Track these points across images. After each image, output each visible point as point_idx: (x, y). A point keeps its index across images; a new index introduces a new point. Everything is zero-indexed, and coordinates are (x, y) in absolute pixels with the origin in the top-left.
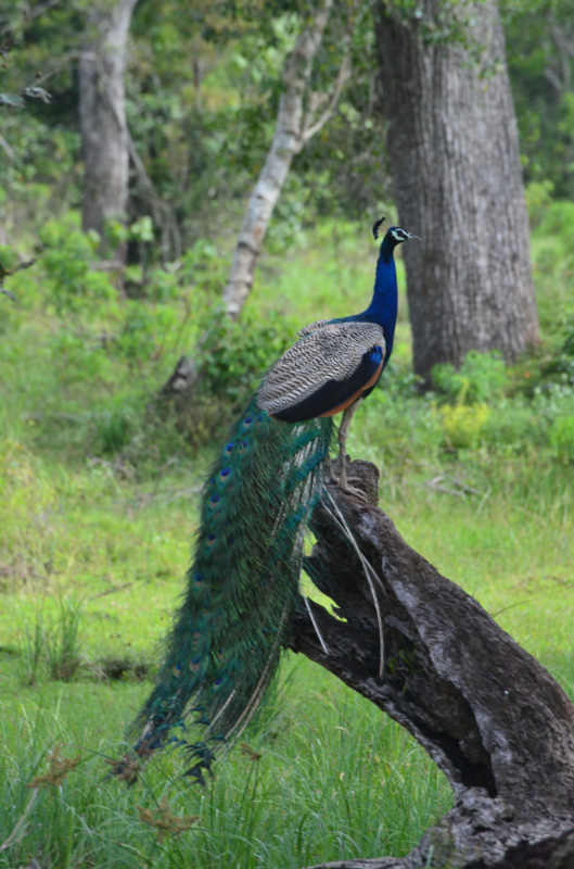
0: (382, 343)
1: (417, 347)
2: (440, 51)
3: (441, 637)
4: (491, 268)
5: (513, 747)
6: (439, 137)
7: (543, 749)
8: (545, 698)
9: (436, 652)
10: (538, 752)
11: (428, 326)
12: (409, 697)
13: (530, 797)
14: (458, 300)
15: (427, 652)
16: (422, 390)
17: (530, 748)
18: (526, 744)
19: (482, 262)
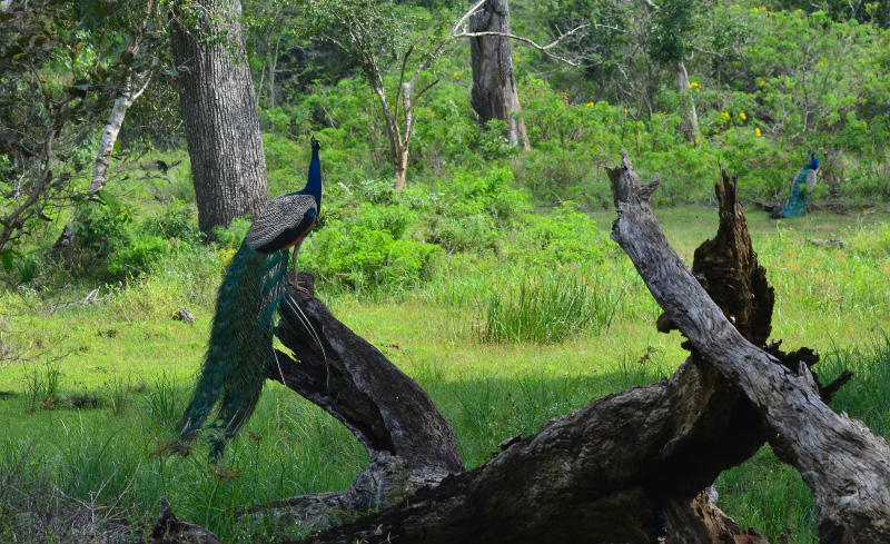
0: (315, 206)
1: (201, 217)
2: (210, 47)
3: (359, 368)
4: (243, 171)
5: (403, 428)
6: (211, 96)
7: (420, 428)
8: (419, 400)
9: (356, 377)
10: (417, 430)
11: (208, 204)
12: (340, 402)
13: (415, 454)
14: (226, 189)
15: (351, 377)
16: (206, 241)
17: (413, 428)
18: (410, 426)
19: (238, 167)
